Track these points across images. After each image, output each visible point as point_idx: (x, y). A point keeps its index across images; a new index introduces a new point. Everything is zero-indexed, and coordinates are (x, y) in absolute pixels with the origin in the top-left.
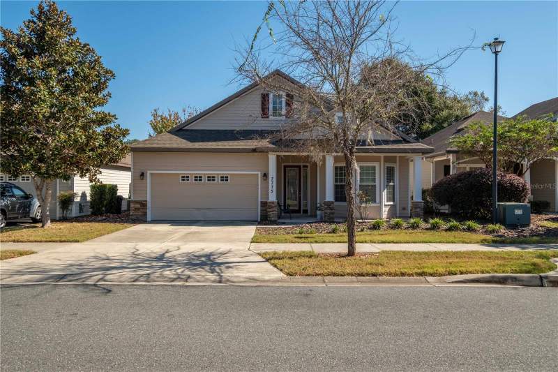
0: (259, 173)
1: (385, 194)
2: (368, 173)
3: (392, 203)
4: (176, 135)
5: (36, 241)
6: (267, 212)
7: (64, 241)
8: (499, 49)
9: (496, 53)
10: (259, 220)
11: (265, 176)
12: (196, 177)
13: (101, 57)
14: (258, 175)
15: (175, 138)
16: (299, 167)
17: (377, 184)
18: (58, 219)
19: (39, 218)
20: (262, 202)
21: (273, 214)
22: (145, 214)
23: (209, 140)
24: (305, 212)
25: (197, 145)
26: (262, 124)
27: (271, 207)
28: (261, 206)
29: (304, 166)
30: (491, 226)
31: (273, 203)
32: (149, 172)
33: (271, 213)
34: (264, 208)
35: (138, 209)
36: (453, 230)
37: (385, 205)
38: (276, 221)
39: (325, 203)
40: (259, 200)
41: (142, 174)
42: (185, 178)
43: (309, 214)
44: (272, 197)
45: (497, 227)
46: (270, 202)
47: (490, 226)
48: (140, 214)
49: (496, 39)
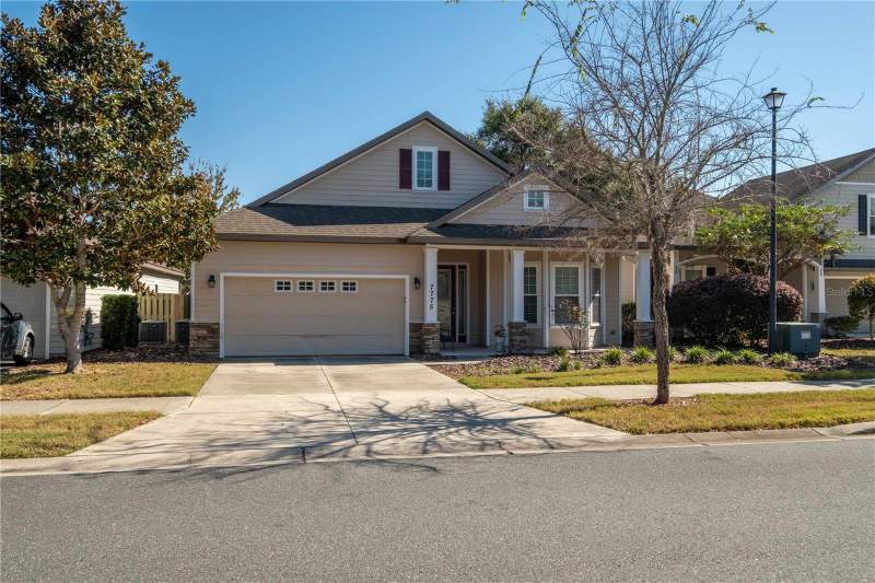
0: (407, 277)
1: (591, 309)
2: (567, 278)
3: (598, 324)
4: (263, 213)
5: (110, 397)
6: (423, 341)
7: (164, 395)
8: (778, 104)
9: (774, 109)
10: (407, 353)
11: (418, 282)
12: (303, 284)
13: (179, 78)
14: (404, 280)
15: (264, 218)
16: (453, 268)
17: (581, 295)
18: (47, 357)
19: (26, 355)
20: (411, 325)
21: (433, 343)
22: (217, 346)
23: (322, 223)
24: (462, 339)
25: (306, 231)
26: (402, 199)
27: (428, 332)
28: (411, 331)
29: (460, 267)
30: (778, 357)
31: (433, 325)
32: (222, 275)
33: (430, 342)
34: (417, 334)
35: (204, 338)
36: (725, 363)
37: (592, 328)
38: (437, 354)
39: (511, 325)
40: (408, 322)
41: (212, 279)
42: (284, 286)
43: (468, 341)
44: (431, 317)
45: (786, 356)
46: (429, 325)
47: (777, 355)
48: (207, 346)
49: (774, 89)
